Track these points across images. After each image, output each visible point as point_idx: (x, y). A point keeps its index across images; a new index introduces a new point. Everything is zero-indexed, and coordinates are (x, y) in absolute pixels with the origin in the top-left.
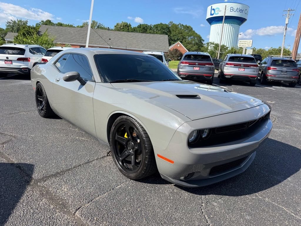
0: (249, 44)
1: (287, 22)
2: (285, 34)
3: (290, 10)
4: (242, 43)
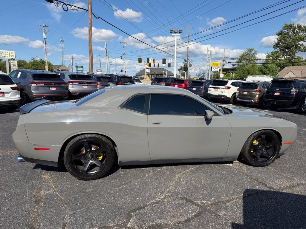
0: (12, 55)
1: (45, 37)
2: (45, 47)
3: (45, 26)
4: (3, 53)
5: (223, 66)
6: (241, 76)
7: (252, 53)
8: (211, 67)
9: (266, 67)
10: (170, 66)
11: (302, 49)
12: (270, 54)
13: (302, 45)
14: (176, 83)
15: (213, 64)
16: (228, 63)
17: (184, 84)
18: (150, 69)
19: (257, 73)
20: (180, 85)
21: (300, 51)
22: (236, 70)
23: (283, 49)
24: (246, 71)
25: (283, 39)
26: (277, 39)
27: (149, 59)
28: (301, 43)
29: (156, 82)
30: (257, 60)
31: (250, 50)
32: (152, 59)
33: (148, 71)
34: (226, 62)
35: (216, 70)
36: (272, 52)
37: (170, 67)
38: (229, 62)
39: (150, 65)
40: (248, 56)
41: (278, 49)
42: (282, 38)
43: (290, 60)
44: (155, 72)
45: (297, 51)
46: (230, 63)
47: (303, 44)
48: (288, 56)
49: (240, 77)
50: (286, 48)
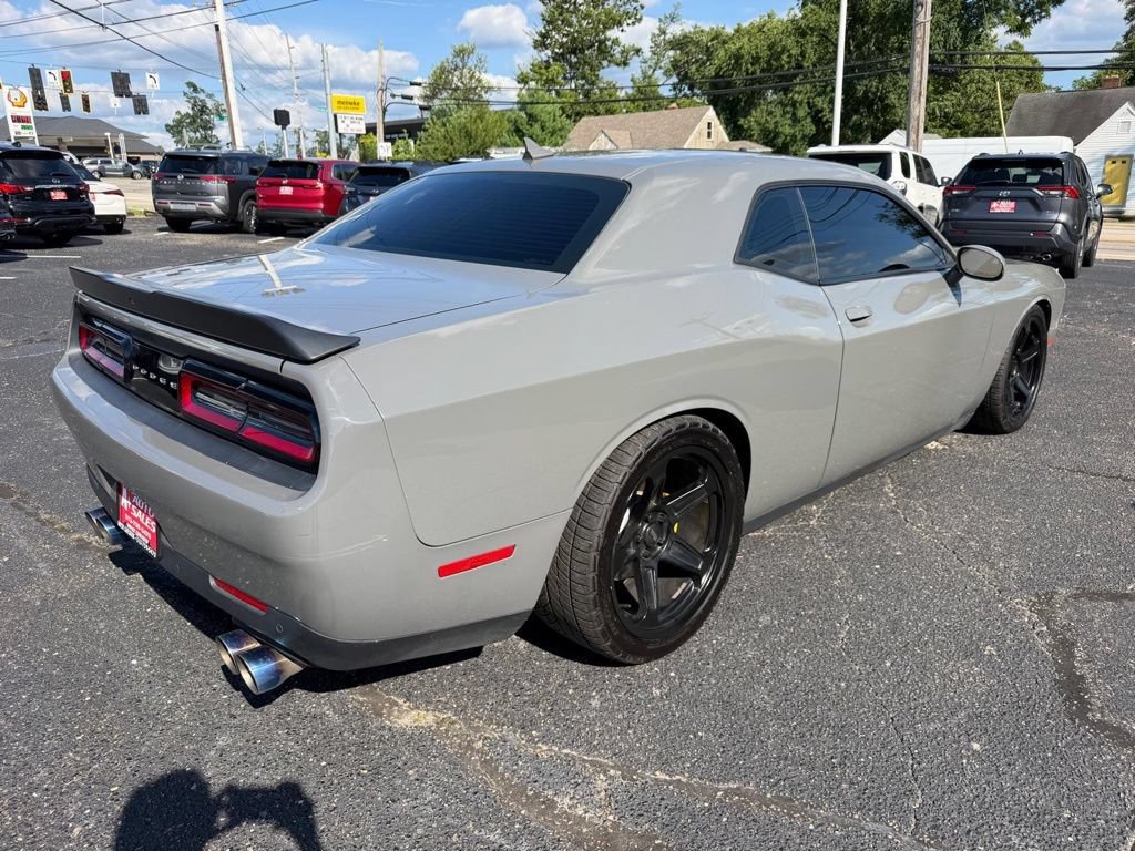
5: (384, 110)
6: (448, 152)
7: (470, 64)
8: (335, 116)
9: (532, 118)
10: (146, 106)
11: (618, 56)
12: (527, 69)
13: (616, 42)
14: (283, 177)
15: (339, 102)
16: (400, 99)
17: (322, 181)
18: (33, 124)
19: (506, 139)
20: (302, 186)
21: (612, 65)
22: (425, 130)
23: (562, 54)
24: (460, 131)
25: (561, 18)
26: (542, 15)
27: (38, 70)
28: (613, 33)
29: (181, 177)
30: (489, 89)
31: (461, 53)
32: (57, 73)
33: (25, 133)
34: (393, 96)
35: (352, 126)
36: (533, 65)
37: (146, 112)
38: (404, 97)
39: (40, 103)
40: (457, 73)
41: (549, 52)
42: (556, 13)
43: (587, 95)
44: (60, 140)
45: (605, 63)
46: (408, 101)
47: (617, 39)
48: (580, 81)
49: (445, 157)
50: (574, 52)
